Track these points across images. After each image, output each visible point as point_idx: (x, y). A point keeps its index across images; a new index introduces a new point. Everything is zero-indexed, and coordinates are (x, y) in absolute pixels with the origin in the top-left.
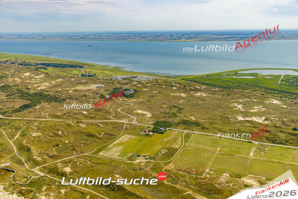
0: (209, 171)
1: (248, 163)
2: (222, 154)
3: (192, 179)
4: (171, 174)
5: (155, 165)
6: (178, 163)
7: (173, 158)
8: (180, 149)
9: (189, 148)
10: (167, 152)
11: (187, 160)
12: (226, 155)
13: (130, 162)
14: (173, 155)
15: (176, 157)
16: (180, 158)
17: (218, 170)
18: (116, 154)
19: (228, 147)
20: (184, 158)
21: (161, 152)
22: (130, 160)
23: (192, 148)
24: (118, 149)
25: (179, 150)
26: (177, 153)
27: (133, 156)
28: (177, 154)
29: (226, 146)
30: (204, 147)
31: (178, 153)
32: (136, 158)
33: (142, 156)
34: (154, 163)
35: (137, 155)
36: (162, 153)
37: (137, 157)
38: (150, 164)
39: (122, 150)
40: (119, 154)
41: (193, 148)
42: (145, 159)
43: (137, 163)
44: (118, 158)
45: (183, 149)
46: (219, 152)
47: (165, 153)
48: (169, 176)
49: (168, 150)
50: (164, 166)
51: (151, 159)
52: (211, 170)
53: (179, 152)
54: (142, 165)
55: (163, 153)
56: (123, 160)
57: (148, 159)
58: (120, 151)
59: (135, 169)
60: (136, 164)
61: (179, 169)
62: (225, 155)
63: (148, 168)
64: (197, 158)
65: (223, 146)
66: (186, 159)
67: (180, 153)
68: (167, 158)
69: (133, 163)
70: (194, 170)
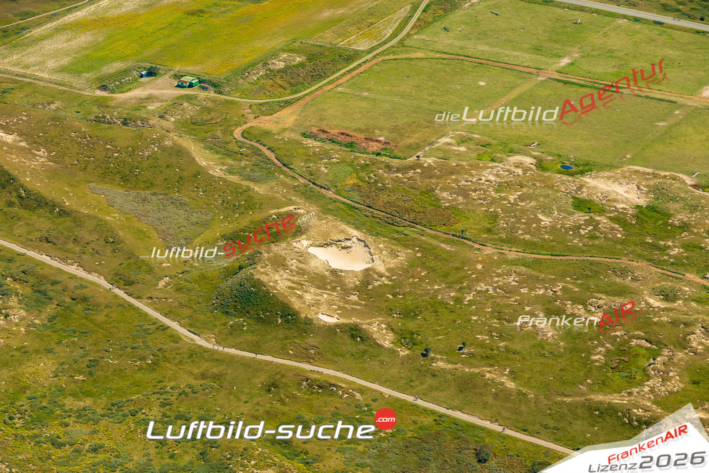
0: (450, 144)
1: (661, 124)
2: (566, 83)
3: (350, 169)
4: (261, 147)
5: (209, 110)
6: (324, 110)
7: (314, 88)
8: (370, 56)
9: (420, 55)
10: (302, 65)
11: (374, 100)
12: (582, 86)
13: (99, 93)
14: (321, 77)
15: (330, 87)
16: (347, 91)
17: (494, 142)
18: (51, 64)
19: (620, 55)
20: (368, 90)
21: (266, 64)
22: (104, 88)
23: (431, 55)
24: (73, 43)
25: (363, 60)
26: (343, 71)
27: (126, 72)
28: (342, 76)
29: (610, 51)
30: (496, 50)
31: (349, 71)
32: (135, 80)
33: (172, 73)
34: (210, 104)
35: (145, 69)
36: (271, 67)
37: (142, 76)
38: (185, 104)
39: (86, 49)
40: (65, 61)
41: (438, 55)
42: (178, 86)
43: (133, 101)
44: (54, 77)
45: (388, 54)
46: (557, 76)
47: (287, 68)
48: (249, 152)
49: (311, 57)
50: (252, 116)
51: (204, 88)
52: (462, 141)
53: (360, 65)
54: (150, 108)
55: (281, 65)
56: (71, 87)
57: (191, 86)
58: (75, 53)
59: (104, 117)
60: (125, 102)
61: (314, 130)
62: (575, 88)
63: (173, 119)
64: (430, 95)
65: (593, 53)
66: (372, 96)
67: (361, 69)
68: (287, 86)
69: (112, 99)
70: (382, 139)
